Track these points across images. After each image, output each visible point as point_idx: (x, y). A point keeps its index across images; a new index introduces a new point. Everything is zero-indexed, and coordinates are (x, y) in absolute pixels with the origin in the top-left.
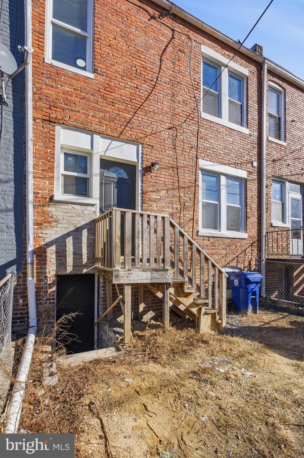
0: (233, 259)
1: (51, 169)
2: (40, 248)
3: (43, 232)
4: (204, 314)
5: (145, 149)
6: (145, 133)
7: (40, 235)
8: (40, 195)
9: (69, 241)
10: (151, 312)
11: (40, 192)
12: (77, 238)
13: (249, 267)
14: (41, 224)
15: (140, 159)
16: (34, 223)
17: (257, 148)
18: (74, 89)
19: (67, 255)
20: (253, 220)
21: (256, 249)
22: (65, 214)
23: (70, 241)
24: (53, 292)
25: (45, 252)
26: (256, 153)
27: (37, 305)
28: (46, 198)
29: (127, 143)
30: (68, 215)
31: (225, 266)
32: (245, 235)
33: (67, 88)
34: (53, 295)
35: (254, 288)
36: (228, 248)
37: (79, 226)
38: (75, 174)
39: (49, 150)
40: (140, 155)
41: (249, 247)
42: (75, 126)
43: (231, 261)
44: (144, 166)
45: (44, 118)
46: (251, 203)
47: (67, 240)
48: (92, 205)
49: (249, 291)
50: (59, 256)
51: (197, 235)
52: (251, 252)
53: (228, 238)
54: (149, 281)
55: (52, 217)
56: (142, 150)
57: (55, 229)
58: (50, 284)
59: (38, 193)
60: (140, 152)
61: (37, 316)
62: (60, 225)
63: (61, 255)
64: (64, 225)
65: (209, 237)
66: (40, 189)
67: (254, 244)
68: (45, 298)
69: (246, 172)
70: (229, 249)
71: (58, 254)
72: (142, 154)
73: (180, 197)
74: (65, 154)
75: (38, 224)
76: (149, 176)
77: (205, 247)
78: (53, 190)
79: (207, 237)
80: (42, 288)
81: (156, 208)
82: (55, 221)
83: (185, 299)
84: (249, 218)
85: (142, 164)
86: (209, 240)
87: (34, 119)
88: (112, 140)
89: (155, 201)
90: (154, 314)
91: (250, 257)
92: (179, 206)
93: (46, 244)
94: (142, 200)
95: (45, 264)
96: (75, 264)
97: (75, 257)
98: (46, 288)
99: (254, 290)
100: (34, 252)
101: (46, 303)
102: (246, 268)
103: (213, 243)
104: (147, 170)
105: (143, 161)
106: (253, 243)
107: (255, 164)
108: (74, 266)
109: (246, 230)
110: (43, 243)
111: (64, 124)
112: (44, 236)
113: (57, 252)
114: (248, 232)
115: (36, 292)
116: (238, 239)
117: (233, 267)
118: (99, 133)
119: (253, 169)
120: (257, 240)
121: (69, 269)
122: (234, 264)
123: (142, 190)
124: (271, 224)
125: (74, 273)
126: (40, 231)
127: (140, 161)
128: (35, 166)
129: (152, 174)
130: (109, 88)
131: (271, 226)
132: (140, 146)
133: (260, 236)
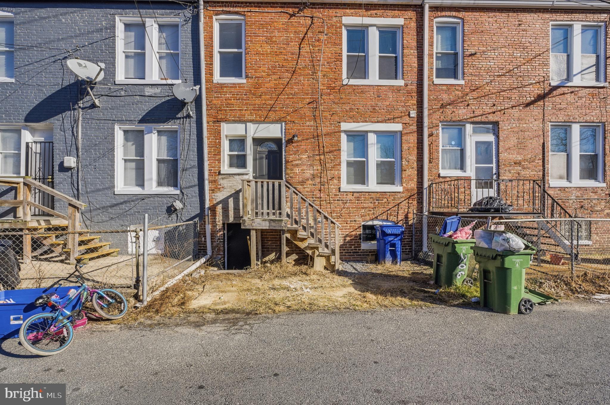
0: (384, 212)
1: (219, 153)
2: (214, 205)
3: (215, 195)
4: (317, 256)
5: (288, 125)
6: (287, 112)
7: (213, 197)
8: (212, 171)
9: (231, 200)
10: (294, 254)
11: (213, 169)
12: (237, 198)
13: (406, 220)
14: (213, 190)
15: (283, 133)
16: (209, 190)
17: (416, 97)
18: (233, 95)
19: (230, 209)
20: (411, 172)
21: (416, 202)
22: (229, 182)
23: (231, 202)
24: (222, 234)
25: (215, 208)
26: (415, 102)
27: (212, 242)
28: (216, 173)
29: (272, 123)
30: (231, 182)
31: (373, 219)
32: (400, 189)
33: (228, 95)
34: (222, 237)
35: (392, 240)
36: (377, 202)
37: (238, 189)
38: (236, 153)
39: (217, 141)
40: (284, 131)
41: (405, 200)
42: (233, 120)
43: (381, 214)
44: (287, 139)
45: (214, 120)
46: (408, 155)
47: (229, 200)
48: (247, 174)
49: (386, 242)
50: (225, 211)
51: (339, 191)
52: (407, 205)
53: (377, 192)
54: (268, 228)
55: (220, 185)
56: (285, 127)
57: (223, 192)
58: (219, 229)
59: (212, 170)
60: (284, 128)
61: (212, 249)
62: (225, 190)
63: (225, 210)
64: (228, 190)
65: (353, 192)
66: (213, 167)
67: (413, 197)
68: (217, 238)
69: (401, 124)
70: (379, 203)
71: (225, 209)
72: (285, 129)
73: (320, 159)
74: (230, 140)
75: (212, 191)
76: (291, 147)
77: (348, 201)
78: (220, 167)
79: (350, 192)
80: (215, 231)
81: (298, 171)
82: (222, 188)
83: (301, 243)
84: (405, 171)
85: (285, 137)
86: (353, 195)
87: (208, 123)
88: (259, 124)
89: (297, 165)
90: (297, 257)
91: (406, 210)
92: (319, 168)
93: (217, 203)
94: (286, 166)
95: (216, 216)
96: (235, 216)
97: (235, 211)
98: (217, 232)
99: (392, 242)
100: (209, 208)
101: (218, 241)
102: (402, 222)
103: (358, 197)
104: (290, 141)
105: (285, 135)
106: (410, 196)
107: (413, 114)
108: (234, 218)
109: (402, 183)
110: (215, 202)
111: (226, 121)
112: (216, 197)
113: (223, 208)
114: (404, 185)
115: (211, 234)
116: (389, 192)
117: (383, 220)
118: (251, 121)
119: (410, 119)
120: (417, 193)
121: (231, 220)
122: (385, 217)
123: (285, 158)
124: (439, 174)
125: (235, 222)
126: (213, 194)
127: (283, 136)
128: (209, 153)
129: (293, 145)
130: (257, 86)
131: (439, 176)
132: (283, 124)
133: (422, 188)
